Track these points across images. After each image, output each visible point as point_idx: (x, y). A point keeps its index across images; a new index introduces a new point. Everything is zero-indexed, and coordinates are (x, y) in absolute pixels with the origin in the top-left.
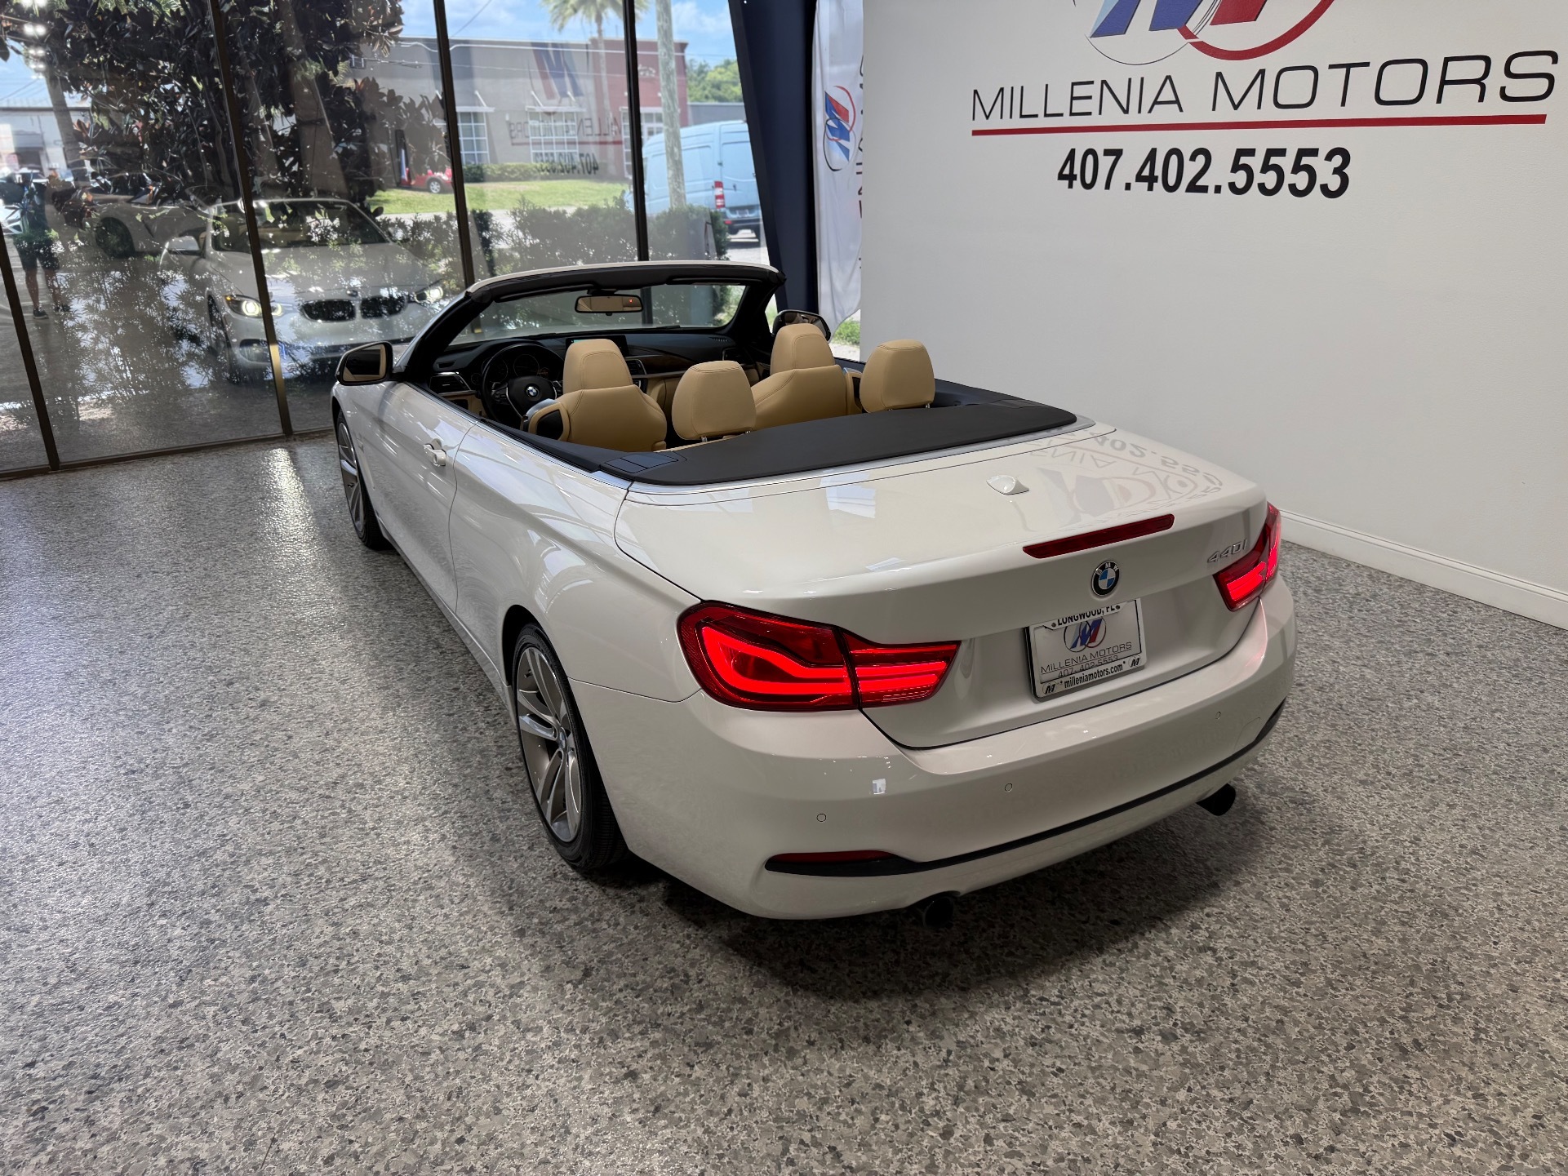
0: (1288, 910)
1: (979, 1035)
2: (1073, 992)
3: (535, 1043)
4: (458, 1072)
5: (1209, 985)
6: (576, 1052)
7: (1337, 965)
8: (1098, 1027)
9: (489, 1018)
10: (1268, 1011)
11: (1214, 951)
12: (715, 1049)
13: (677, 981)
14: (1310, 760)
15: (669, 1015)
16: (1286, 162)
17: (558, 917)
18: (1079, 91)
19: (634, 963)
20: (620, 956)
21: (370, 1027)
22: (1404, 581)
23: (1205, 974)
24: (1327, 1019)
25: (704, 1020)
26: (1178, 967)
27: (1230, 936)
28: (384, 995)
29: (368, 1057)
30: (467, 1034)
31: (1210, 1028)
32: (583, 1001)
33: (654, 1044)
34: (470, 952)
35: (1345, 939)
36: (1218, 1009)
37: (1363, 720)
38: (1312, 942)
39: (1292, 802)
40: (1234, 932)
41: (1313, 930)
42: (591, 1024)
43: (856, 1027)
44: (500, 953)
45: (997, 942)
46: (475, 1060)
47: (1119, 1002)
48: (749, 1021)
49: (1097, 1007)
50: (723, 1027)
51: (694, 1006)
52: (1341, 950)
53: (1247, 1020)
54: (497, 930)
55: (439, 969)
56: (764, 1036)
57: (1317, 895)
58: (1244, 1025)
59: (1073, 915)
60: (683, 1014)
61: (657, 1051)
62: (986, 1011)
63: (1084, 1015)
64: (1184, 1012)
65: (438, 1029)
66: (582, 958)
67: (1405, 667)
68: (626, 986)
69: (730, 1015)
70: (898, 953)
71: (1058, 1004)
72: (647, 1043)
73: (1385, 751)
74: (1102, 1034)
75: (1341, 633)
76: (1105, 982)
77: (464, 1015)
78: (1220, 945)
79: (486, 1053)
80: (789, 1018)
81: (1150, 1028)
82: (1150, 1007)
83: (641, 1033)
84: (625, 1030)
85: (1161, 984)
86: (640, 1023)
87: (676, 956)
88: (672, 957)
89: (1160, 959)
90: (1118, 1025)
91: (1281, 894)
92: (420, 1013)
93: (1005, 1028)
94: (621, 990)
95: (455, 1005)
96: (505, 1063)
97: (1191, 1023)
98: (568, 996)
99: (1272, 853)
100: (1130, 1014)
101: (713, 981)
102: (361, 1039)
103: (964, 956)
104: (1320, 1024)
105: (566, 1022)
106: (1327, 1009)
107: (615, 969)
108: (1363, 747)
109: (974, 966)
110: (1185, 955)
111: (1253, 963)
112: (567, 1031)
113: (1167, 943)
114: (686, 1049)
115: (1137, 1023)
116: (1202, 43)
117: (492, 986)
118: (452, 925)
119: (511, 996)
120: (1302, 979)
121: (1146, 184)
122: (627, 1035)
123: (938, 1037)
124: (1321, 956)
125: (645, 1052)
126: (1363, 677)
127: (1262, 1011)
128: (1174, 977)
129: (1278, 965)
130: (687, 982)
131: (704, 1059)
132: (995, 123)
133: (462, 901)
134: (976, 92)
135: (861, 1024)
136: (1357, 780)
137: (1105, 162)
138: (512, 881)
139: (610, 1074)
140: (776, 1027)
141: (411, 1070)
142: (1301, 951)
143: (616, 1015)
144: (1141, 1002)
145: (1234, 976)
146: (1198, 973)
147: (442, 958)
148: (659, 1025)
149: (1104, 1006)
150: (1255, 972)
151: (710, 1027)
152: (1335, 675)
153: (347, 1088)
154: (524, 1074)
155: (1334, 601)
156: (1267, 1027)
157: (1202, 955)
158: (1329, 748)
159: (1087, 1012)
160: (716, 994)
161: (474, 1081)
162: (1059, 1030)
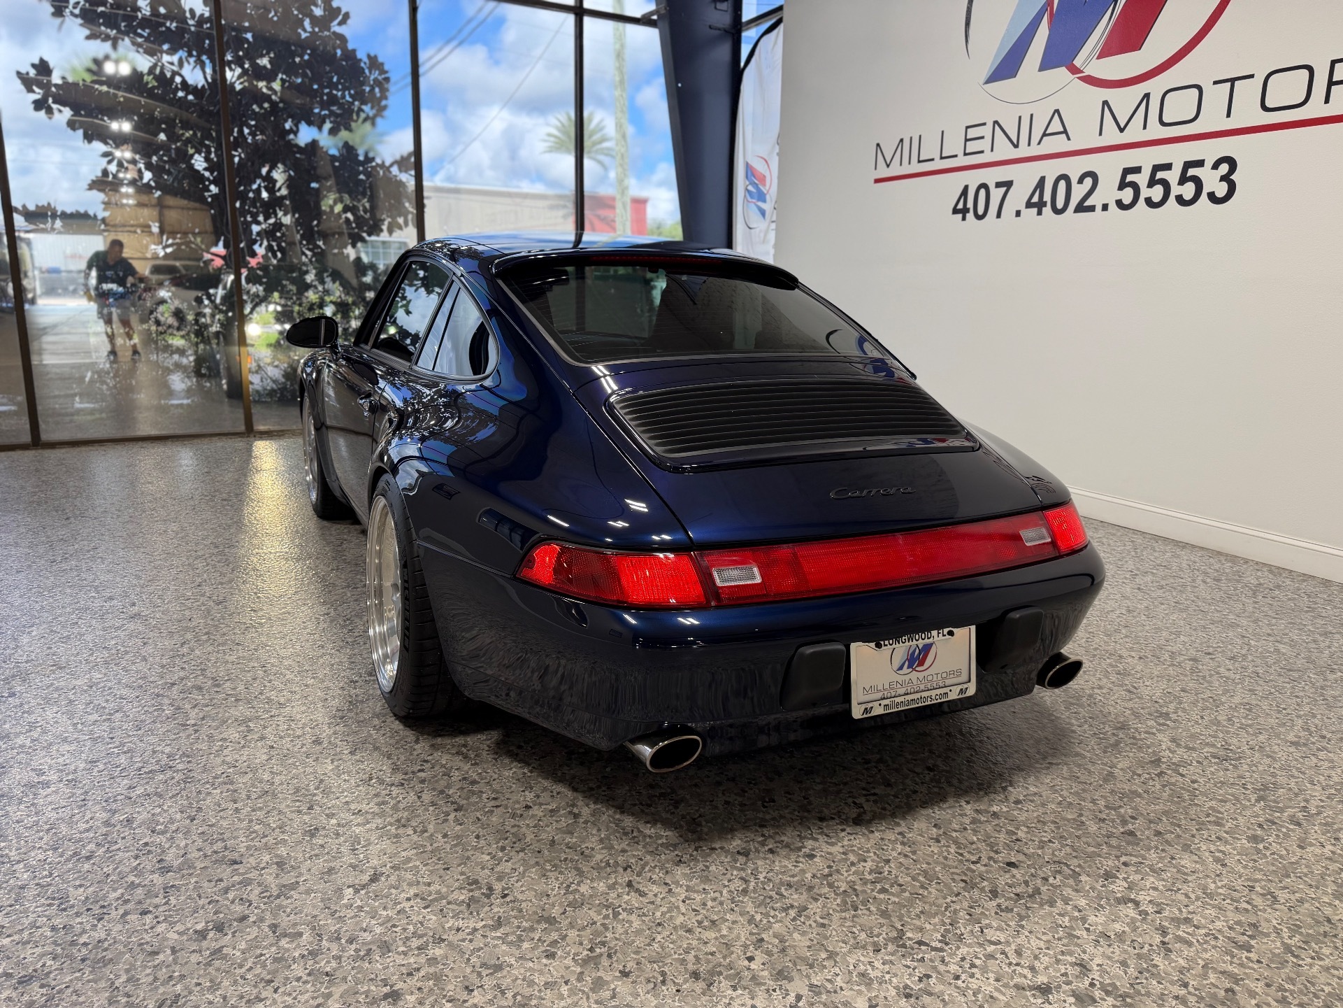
0: (1224, 865)
1: (838, 979)
2: (960, 938)
3: (288, 950)
4: (182, 977)
5: (1133, 941)
6: (334, 964)
7: (1295, 929)
8: (991, 981)
9: (244, 918)
10: (1212, 978)
11: (1137, 904)
12: (505, 972)
13: (477, 894)
14: (1229, 720)
15: (458, 930)
16: (1172, 176)
17: (360, 820)
18: (972, 133)
19: (432, 872)
20: (418, 863)
21: (99, 920)
22: (1306, 577)
23: (1127, 929)
24: (1292, 992)
25: (499, 938)
26: (1092, 919)
27: (1155, 889)
28: (132, 886)
29: (84, 951)
30: (211, 934)
31: (1139, 993)
32: (360, 908)
33: (432, 961)
34: (248, 848)
35: (1301, 901)
36: (1148, 971)
37: (1284, 688)
38: (1258, 901)
39: (1215, 757)
40: (1160, 885)
41: (1258, 889)
42: (362, 933)
43: (684, 960)
44: (283, 851)
45: (868, 877)
46: (209, 964)
47: (1019, 953)
48: (554, 943)
49: (991, 956)
50: (520, 947)
51: (491, 922)
52: (1298, 913)
53: (1186, 985)
54: (287, 828)
55: (207, 863)
56: (568, 961)
57: (1258, 851)
58: (1183, 992)
59: (961, 855)
60: (475, 930)
61: (432, 970)
62: (850, 952)
63: (973, 966)
64: (1103, 972)
65: (179, 927)
66: (375, 862)
67: (1322, 645)
68: (416, 895)
69: (532, 935)
70: (746, 881)
71: (941, 950)
72: (422, 959)
73: (1314, 716)
74: (997, 989)
75: (1247, 614)
76: (999, 929)
77: (215, 913)
78: (1143, 897)
79: (225, 957)
80: (603, 944)
81: (1059, 987)
82: (1058, 961)
83: (419, 948)
84: (400, 943)
85: (1071, 936)
86: (421, 936)
87: (483, 868)
88: (478, 869)
89: (1069, 908)
90: (1017, 980)
91: (1213, 848)
92: (166, 907)
93: (872, 974)
94: (408, 899)
95: (209, 903)
96: (243, 970)
97: (1113, 985)
98: (345, 901)
99: (1196, 805)
100: (1032, 969)
101: (520, 897)
102: (84, 932)
103: (826, 890)
104: (1284, 998)
105: (333, 929)
106: (1292, 981)
107: (409, 876)
108: (1289, 711)
109: (839, 901)
110: (1102, 906)
111: (1187, 921)
112: (330, 940)
113: (1077, 891)
114: (468, 970)
115: (1042, 979)
116: (1089, 76)
117: (260, 884)
118: (239, 820)
119: (278, 897)
120: (1253, 942)
121: (1035, 210)
122: (401, 949)
123: (785, 978)
124: (1271, 918)
125: (418, 970)
126: (1277, 650)
127: (1205, 976)
128: (1088, 930)
129: (1219, 924)
130: (488, 896)
131: (488, 982)
132: (895, 170)
133: (260, 797)
134: (878, 145)
135: (690, 957)
136: (1287, 741)
137: (997, 193)
138: (322, 781)
139: (367, 993)
140: (586, 953)
141: (127, 971)
142: (1246, 910)
143: (394, 926)
144: (1046, 955)
145: (1164, 933)
146: (1118, 927)
147: (216, 852)
148: (444, 940)
149: (998, 956)
150: (1190, 930)
151: (504, 947)
152: (1246, 647)
153: (42, 986)
154: (261, 986)
155: (1236, 589)
156: (1214, 996)
157: (1121, 907)
158: (1250, 710)
159: (978, 962)
160: (521, 911)
161: (198, 988)
162: (941, 981)
